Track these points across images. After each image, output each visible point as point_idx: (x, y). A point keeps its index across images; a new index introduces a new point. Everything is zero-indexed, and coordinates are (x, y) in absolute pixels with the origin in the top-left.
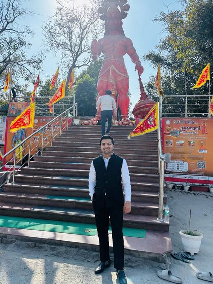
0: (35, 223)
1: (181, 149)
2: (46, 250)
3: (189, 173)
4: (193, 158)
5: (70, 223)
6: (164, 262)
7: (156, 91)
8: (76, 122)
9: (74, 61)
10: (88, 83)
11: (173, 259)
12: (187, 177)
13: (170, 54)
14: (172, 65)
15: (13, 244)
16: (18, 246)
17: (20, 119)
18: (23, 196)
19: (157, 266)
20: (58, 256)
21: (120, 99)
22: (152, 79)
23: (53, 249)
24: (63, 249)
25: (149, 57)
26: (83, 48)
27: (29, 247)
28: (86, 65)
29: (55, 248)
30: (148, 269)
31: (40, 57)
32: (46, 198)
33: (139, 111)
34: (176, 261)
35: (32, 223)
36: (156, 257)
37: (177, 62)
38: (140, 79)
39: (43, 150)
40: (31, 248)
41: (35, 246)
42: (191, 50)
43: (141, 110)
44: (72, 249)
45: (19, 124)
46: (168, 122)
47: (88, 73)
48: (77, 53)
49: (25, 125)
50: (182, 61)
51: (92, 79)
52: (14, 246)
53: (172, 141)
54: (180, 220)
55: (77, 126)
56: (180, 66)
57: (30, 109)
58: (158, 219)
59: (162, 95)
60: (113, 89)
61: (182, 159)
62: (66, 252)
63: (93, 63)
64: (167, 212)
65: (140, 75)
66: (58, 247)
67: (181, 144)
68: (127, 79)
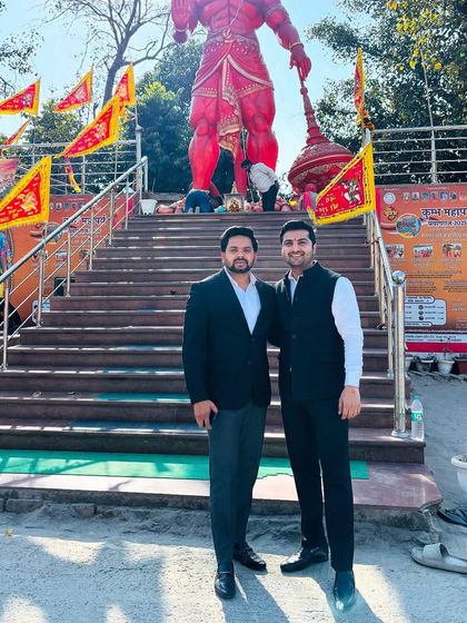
0: (81, 462)
1: (425, 266)
2: (125, 520)
3: (450, 327)
4: (458, 289)
5: (170, 457)
6: (426, 528)
7: (341, 122)
8: (148, 206)
9: (122, 48)
10: (159, 104)
11: (444, 523)
12: (444, 338)
13: (376, 23)
14: (382, 52)
15: (38, 511)
16: (52, 515)
17: (15, 200)
18: (36, 397)
19: (408, 538)
20: (157, 531)
21: (254, 144)
22: (331, 90)
23: (144, 516)
24: (168, 514)
25: (318, 32)
26: (143, 11)
27: (79, 515)
28: (153, 58)
29: (148, 513)
30: (387, 548)
31: (28, 40)
32: (100, 400)
33: (304, 174)
34: (452, 527)
35: (72, 462)
36: (405, 517)
37: (393, 44)
38: (304, 91)
39: (72, 281)
40: (84, 518)
41: (96, 512)
42: (433, 12)
43: (311, 171)
44: (193, 512)
45: (10, 212)
46: (389, 198)
47: (158, 79)
48: (128, 26)
49: (23, 214)
50: (408, 41)
51: (171, 96)
52: (40, 517)
53: (402, 246)
54: (440, 442)
55: (150, 216)
56: (405, 53)
57: (38, 175)
58: (394, 433)
59: (371, 129)
60: (235, 119)
61: (428, 291)
62: (178, 521)
63: (171, 52)
64: (417, 412)
65: (302, 79)
66: (154, 511)
67: (426, 254)
68: (269, 91)
